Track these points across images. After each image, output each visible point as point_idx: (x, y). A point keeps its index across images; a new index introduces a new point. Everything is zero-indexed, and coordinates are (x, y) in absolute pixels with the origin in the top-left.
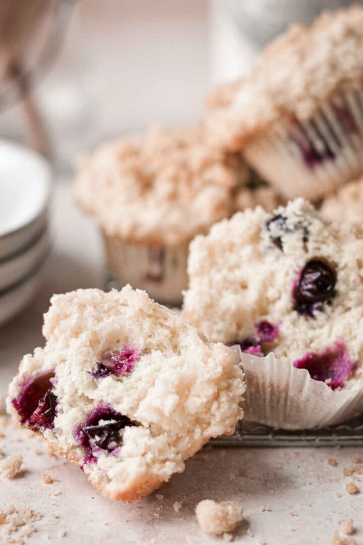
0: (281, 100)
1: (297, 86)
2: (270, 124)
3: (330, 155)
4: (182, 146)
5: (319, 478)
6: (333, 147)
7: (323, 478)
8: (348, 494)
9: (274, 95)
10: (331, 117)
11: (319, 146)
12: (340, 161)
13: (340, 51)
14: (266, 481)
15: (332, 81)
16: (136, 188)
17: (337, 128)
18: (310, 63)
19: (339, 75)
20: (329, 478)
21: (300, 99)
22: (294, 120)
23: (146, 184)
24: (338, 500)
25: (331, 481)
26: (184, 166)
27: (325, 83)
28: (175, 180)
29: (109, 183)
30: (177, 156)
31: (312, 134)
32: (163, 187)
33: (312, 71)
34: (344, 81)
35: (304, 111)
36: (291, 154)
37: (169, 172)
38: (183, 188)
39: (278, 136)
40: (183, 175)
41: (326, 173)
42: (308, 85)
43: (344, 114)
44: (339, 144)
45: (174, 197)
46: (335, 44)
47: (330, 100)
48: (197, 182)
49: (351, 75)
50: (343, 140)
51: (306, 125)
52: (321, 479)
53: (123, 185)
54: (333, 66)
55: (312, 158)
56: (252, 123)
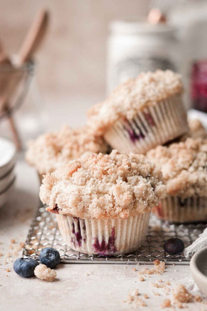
0: (119, 110)
1: (127, 105)
2: (115, 122)
3: (143, 136)
4: (75, 134)
5: (127, 275)
6: (144, 132)
7: (129, 275)
8: (139, 281)
9: (116, 108)
10: (143, 118)
11: (137, 132)
12: (147, 138)
13: (147, 88)
14: (102, 276)
15: (143, 101)
16: (53, 152)
17: (146, 124)
18: (133, 93)
19: (147, 99)
20: (132, 275)
21: (128, 109)
22: (126, 120)
23: (58, 150)
24: (134, 283)
25: (132, 276)
26: (76, 142)
27: (140, 102)
28: (71, 149)
29: (42, 151)
30: (73, 138)
31: (134, 126)
32: (66, 152)
33: (134, 97)
34: (149, 101)
35: (130, 115)
36: (125, 136)
37: (69, 145)
38: (75, 152)
39: (118, 127)
40: (75, 146)
41: (141, 144)
42: (131, 104)
43: (149, 117)
44: (146, 131)
45: (70, 156)
46: (145, 85)
47: (142, 110)
48: (81, 150)
49: (152, 99)
50: (148, 129)
51: (131, 121)
52: (128, 276)
53: (48, 151)
54: (144, 95)
55: (134, 137)
56: (106, 121)
